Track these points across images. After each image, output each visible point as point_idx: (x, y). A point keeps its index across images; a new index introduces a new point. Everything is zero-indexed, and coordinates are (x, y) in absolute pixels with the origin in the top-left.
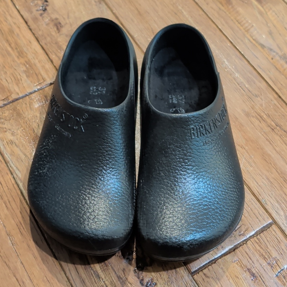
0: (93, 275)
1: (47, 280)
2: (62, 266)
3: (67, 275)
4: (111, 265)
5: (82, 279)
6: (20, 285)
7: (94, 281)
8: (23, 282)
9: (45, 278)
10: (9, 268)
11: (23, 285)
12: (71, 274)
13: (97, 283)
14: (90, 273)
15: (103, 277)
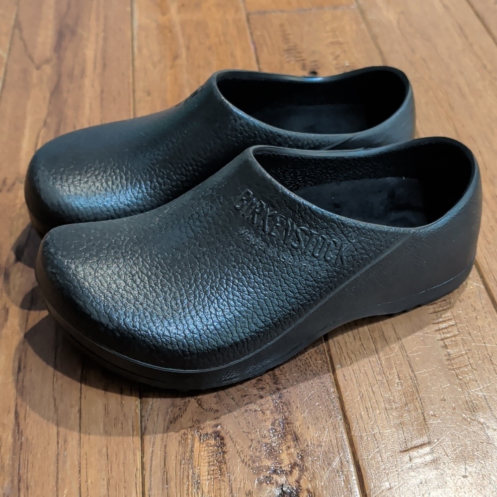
0: (188, 479)
1: (106, 453)
2: (143, 442)
3: (144, 460)
4: (230, 476)
5: (167, 477)
6: (58, 443)
7: (186, 489)
8: (65, 441)
9: (104, 450)
10: (56, 410)
11: (63, 445)
12: (152, 461)
13: (190, 494)
14: (186, 474)
15: (206, 490)
